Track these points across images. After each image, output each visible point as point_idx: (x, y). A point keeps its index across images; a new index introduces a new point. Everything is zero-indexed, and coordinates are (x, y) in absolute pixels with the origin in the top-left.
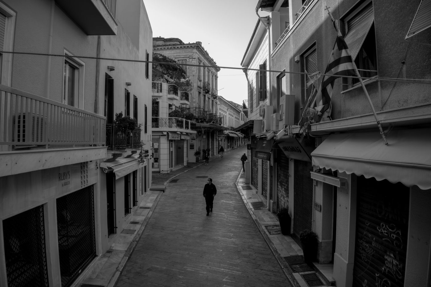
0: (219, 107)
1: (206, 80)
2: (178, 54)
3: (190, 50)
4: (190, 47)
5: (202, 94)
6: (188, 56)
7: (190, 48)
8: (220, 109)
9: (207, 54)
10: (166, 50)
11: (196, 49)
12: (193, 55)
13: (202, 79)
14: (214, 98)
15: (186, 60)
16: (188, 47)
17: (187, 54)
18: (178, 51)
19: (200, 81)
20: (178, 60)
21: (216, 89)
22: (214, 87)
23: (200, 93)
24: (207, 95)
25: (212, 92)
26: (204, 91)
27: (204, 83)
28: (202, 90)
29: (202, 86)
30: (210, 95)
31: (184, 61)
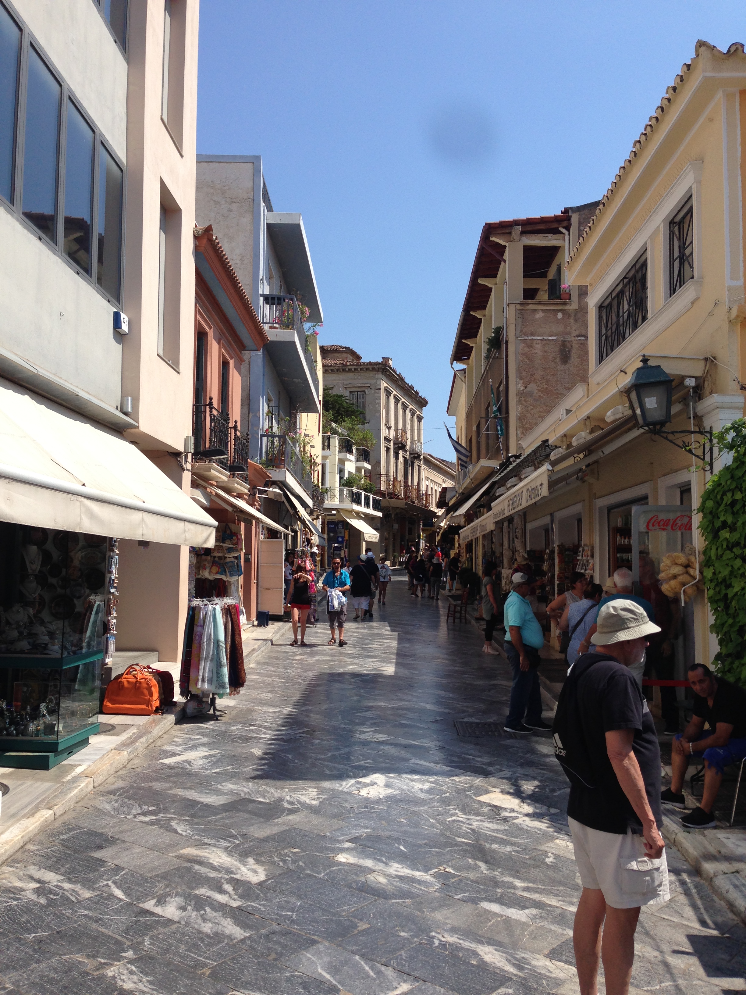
0: (424, 474)
1: (400, 426)
2: (350, 382)
3: (370, 374)
4: (370, 369)
5: (391, 451)
6: (368, 385)
7: (370, 371)
8: (427, 479)
9: (402, 379)
11: (382, 372)
12: (376, 382)
13: (392, 424)
14: (415, 458)
15: (364, 391)
16: (367, 369)
17: (366, 381)
18: (350, 375)
19: (389, 428)
20: (351, 392)
21: (419, 440)
22: (416, 438)
23: (388, 449)
24: (401, 452)
25: (410, 447)
26: (396, 446)
27: (396, 430)
28: (392, 443)
29: (392, 436)
30: (406, 451)
31: (360, 393)
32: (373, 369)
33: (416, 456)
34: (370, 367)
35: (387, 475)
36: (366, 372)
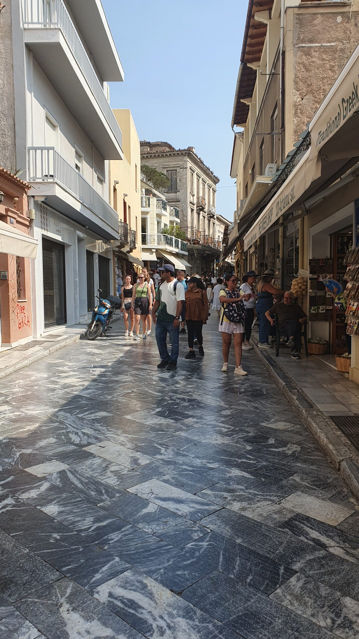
0: (217, 228)
1: (201, 195)
2: (167, 163)
3: (180, 158)
4: (180, 154)
5: (195, 211)
6: (179, 165)
7: (180, 156)
8: (219, 230)
9: (202, 163)
10: (153, 158)
11: (188, 156)
12: (184, 164)
13: (195, 193)
15: (176, 170)
16: (178, 154)
17: (177, 163)
18: (166, 159)
19: (193, 196)
20: (167, 171)
21: (214, 206)
22: (211, 203)
23: (192, 210)
24: (201, 212)
25: (208, 209)
26: (198, 208)
27: (198, 198)
28: (195, 206)
29: (195, 202)
30: (205, 212)
31: (173, 171)
32: (182, 154)
33: (211, 216)
34: (180, 153)
35: (192, 227)
36: (176, 156)
